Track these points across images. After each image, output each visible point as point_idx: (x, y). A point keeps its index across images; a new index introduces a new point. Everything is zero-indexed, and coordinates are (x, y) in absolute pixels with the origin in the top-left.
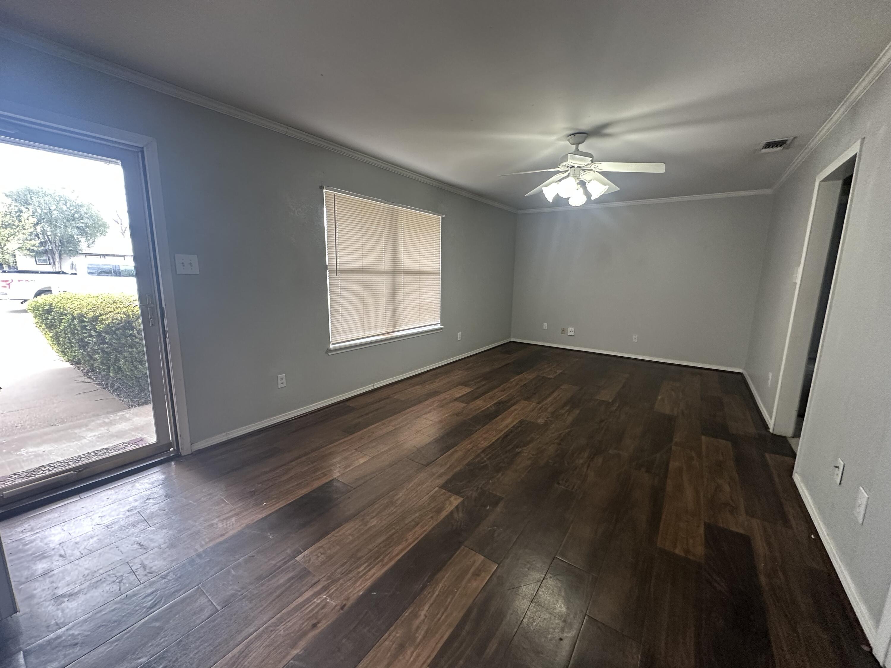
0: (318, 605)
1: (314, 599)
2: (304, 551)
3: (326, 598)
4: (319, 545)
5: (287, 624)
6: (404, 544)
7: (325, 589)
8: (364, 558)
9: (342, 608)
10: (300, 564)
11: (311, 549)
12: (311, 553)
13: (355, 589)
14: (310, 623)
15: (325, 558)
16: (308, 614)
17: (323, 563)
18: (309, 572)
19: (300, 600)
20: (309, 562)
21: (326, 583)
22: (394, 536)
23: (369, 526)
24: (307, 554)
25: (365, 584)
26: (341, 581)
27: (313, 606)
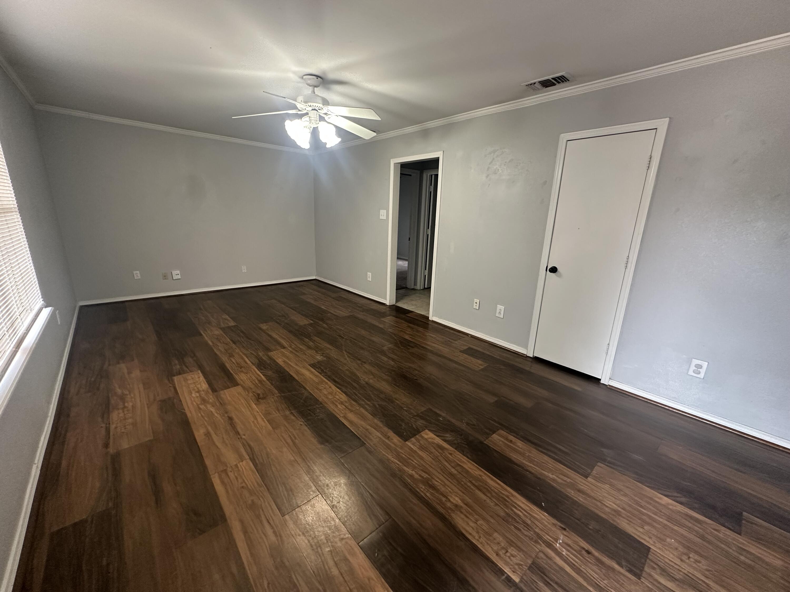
0: (568, 550)
1: (563, 555)
2: (506, 573)
3: (559, 544)
4: (495, 555)
5: (596, 578)
6: (485, 477)
7: (549, 545)
8: (507, 510)
9: (565, 529)
10: (524, 574)
11: (501, 564)
12: (507, 563)
13: (543, 519)
14: (587, 556)
15: (512, 548)
16: (579, 559)
17: (519, 549)
18: (533, 563)
19: (568, 569)
20: (521, 565)
21: (543, 545)
22: (476, 484)
23: (462, 504)
24: (510, 568)
25: (536, 510)
26: (537, 530)
27: (571, 556)
